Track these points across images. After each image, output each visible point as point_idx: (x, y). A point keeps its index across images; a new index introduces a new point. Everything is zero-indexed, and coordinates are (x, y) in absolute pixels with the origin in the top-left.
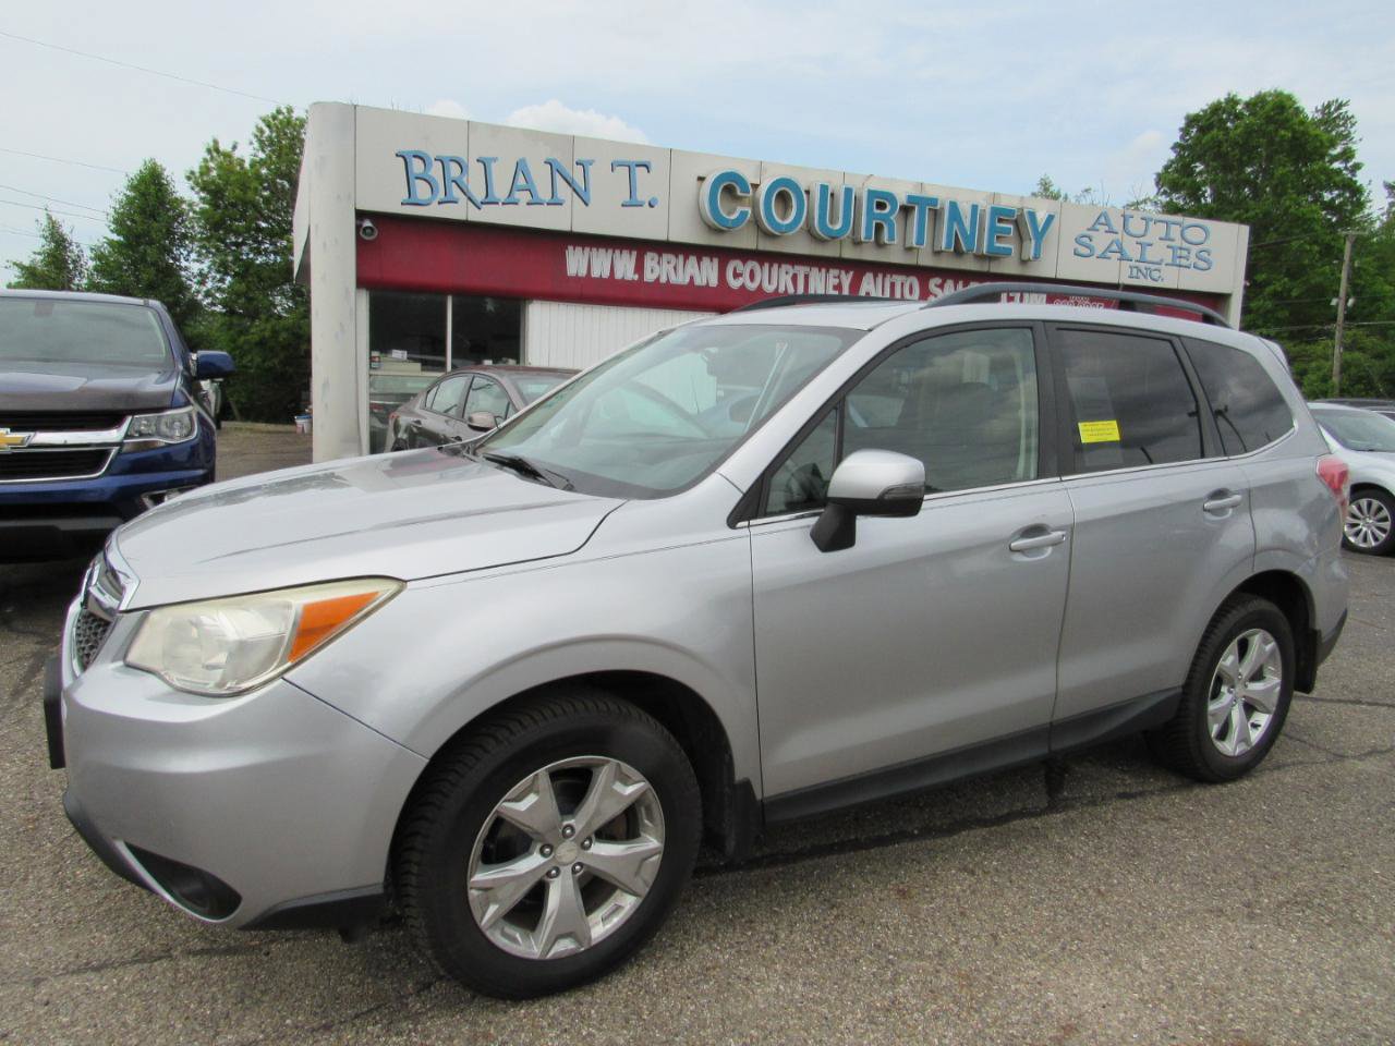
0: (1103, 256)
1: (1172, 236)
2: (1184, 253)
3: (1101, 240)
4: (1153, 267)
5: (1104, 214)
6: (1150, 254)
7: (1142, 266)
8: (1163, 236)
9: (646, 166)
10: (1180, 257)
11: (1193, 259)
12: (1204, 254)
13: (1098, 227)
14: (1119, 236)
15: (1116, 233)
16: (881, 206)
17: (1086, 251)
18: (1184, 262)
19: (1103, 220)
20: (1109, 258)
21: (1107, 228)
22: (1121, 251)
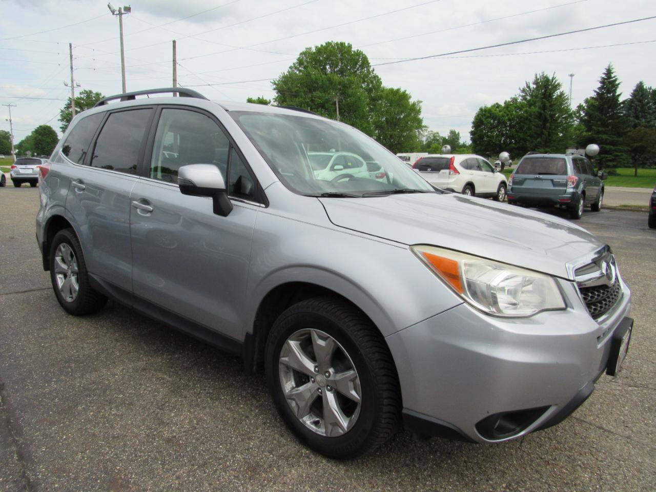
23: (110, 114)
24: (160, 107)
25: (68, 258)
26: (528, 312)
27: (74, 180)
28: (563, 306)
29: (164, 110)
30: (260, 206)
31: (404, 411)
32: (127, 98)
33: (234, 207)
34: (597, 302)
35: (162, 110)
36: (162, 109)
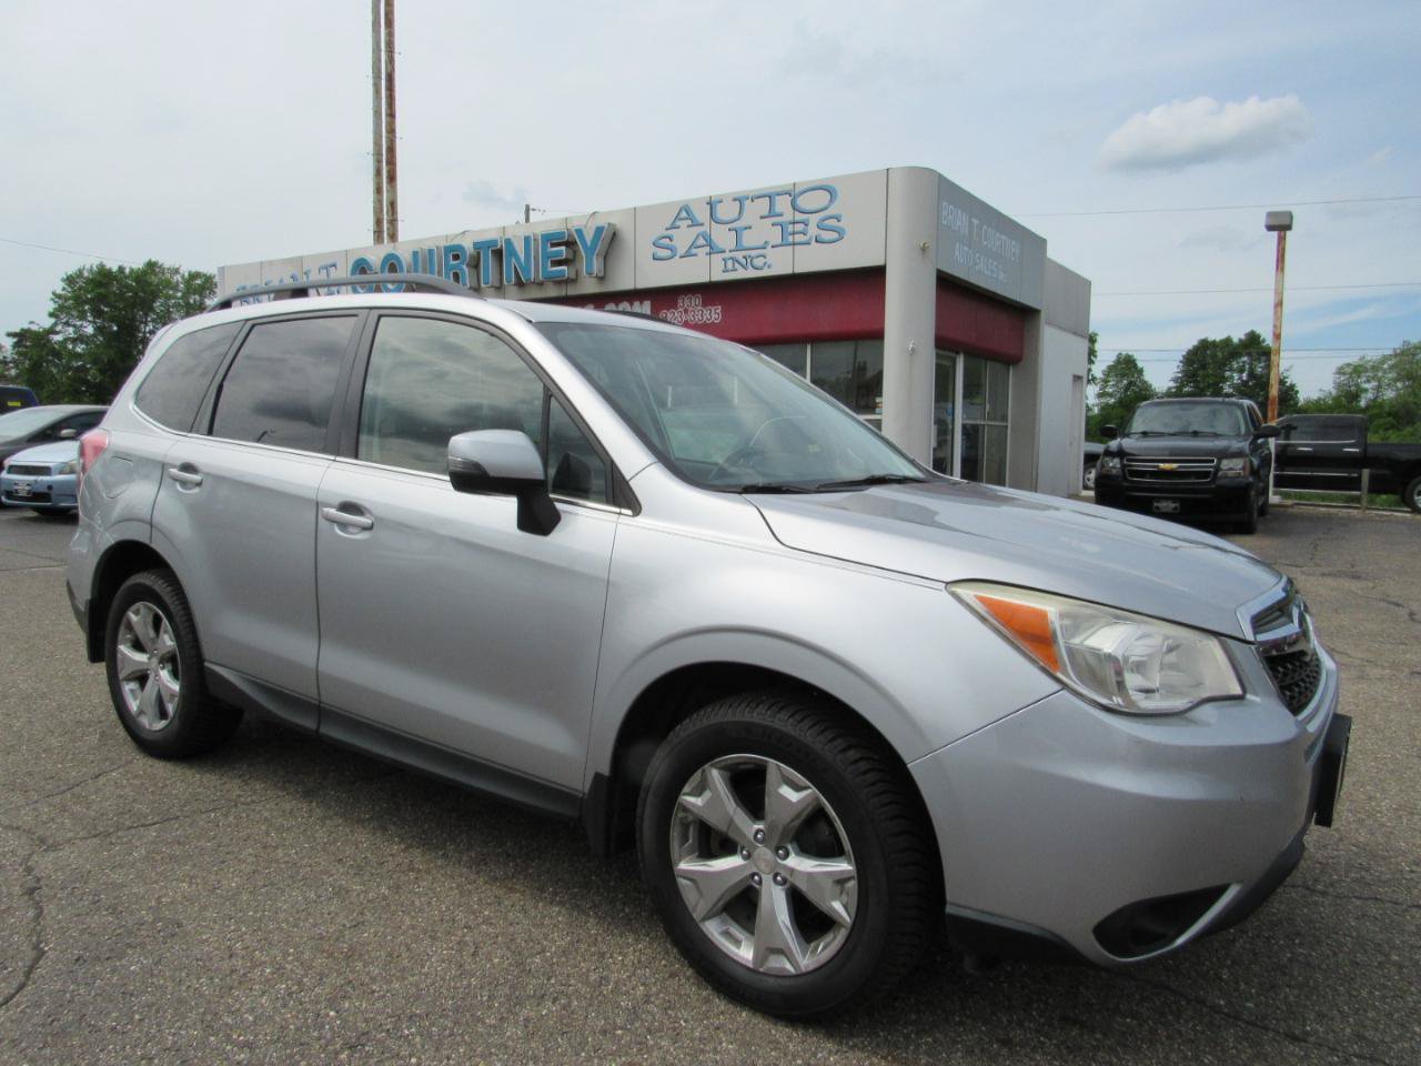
0: (687, 255)
1: (778, 209)
2: (799, 227)
3: (684, 237)
4: (753, 253)
5: (686, 208)
6: (749, 239)
7: (739, 255)
8: (766, 213)
9: (334, 265)
10: (794, 234)
11: (813, 231)
12: (832, 222)
13: (678, 223)
14: (706, 228)
15: (702, 225)
16: (456, 257)
17: (666, 253)
18: (799, 238)
19: (684, 214)
20: (695, 255)
21: (690, 222)
22: (710, 243)
23: (253, 326)
24: (375, 314)
25: (148, 634)
26: (1179, 703)
27: (174, 467)
28: (1237, 690)
29: (383, 319)
30: (620, 514)
31: (949, 909)
32: (289, 293)
33: (563, 516)
34: (1291, 684)
35: (379, 320)
36: (380, 317)
